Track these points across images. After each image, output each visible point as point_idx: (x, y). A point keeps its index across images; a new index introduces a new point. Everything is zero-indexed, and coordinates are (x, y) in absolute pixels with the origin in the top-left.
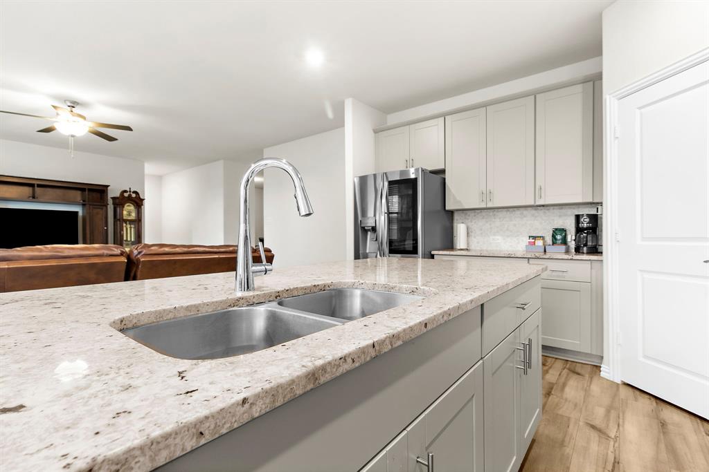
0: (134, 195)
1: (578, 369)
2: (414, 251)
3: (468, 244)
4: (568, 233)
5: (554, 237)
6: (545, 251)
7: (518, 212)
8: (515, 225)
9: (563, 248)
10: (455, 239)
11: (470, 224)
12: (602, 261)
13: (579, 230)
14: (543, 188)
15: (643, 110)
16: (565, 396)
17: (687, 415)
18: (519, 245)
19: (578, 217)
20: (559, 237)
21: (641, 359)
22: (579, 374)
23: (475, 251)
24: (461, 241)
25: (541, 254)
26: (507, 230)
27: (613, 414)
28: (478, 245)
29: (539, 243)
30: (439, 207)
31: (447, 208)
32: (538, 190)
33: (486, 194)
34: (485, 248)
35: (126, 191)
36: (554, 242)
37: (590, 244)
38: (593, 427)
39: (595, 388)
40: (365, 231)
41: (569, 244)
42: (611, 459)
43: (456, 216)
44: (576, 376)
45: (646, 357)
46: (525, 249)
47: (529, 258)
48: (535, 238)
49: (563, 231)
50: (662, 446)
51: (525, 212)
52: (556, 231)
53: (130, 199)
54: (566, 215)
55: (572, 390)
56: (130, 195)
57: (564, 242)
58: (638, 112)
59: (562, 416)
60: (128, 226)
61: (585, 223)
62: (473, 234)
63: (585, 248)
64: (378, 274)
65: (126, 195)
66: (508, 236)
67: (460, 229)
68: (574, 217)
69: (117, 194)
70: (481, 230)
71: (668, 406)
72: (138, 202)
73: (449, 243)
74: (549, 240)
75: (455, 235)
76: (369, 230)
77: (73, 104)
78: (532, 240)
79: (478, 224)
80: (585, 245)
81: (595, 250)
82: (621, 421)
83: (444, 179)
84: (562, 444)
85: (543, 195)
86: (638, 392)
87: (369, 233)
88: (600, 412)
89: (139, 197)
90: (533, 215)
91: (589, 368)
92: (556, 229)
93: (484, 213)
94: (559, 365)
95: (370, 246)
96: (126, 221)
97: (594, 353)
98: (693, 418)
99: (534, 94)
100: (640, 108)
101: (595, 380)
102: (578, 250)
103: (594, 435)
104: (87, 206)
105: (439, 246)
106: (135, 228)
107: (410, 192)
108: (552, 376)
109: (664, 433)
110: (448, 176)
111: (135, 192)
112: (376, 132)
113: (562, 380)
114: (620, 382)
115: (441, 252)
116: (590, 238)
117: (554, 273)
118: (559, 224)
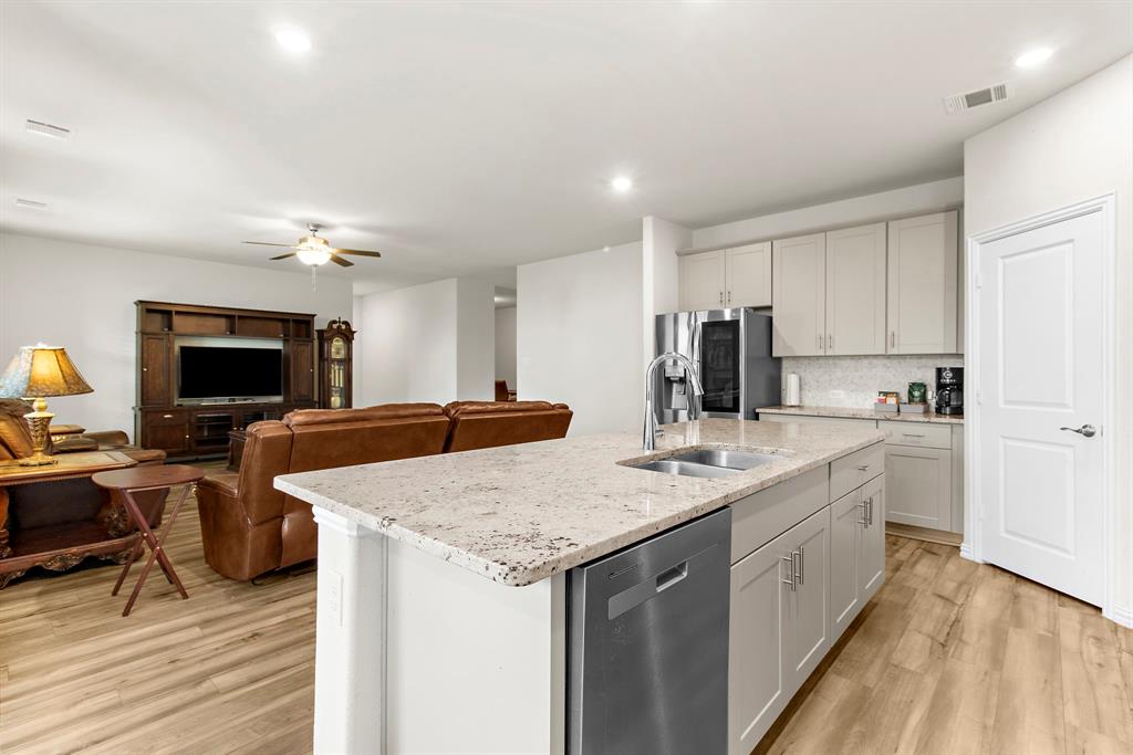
0: (344, 327)
1: (935, 549)
2: (736, 409)
3: (800, 399)
4: (928, 388)
5: (910, 393)
6: (899, 411)
7: (866, 362)
8: (861, 377)
9: (921, 408)
10: (783, 393)
11: (803, 375)
12: (962, 425)
13: (940, 387)
14: (896, 333)
15: (1006, 260)
16: (915, 572)
17: (1045, 591)
18: (867, 402)
19: (939, 371)
20: (916, 394)
21: (1004, 535)
22: (934, 554)
23: (810, 408)
24: (791, 395)
25: (893, 415)
26: (852, 382)
27: (965, 587)
28: (813, 400)
29: (892, 401)
30: (764, 353)
31: (774, 355)
32: (890, 338)
33: (825, 340)
34: (822, 405)
35: (334, 322)
36: (911, 400)
37: (953, 403)
38: (941, 597)
39: (951, 567)
40: (669, 381)
41: (929, 402)
42: (953, 618)
43: (785, 364)
44: (929, 556)
45: (1008, 532)
46: (873, 407)
47: (877, 420)
48: (886, 394)
49: (922, 387)
50: (1009, 612)
51: (875, 361)
52: (913, 387)
53: (339, 332)
54: (926, 367)
55: (924, 568)
56: (339, 327)
57: (924, 400)
58: (1000, 260)
59: (909, 588)
60: (337, 367)
61: (948, 378)
62: (807, 387)
63: (948, 409)
64: (688, 435)
65: (335, 326)
66: (852, 391)
67: (791, 382)
68: (934, 370)
69: (324, 326)
70: (818, 381)
71: (1029, 584)
72: (347, 334)
73: (775, 399)
74: (905, 398)
75: (783, 387)
76: (676, 382)
77: (317, 227)
78: (882, 397)
79: (813, 374)
80: (948, 404)
81: (958, 412)
82: (971, 593)
83: (771, 318)
84: (905, 607)
85: (896, 343)
86: (999, 571)
87: (675, 385)
88: (951, 586)
89: (350, 329)
90: (885, 365)
91: (948, 549)
92: (914, 384)
93: (822, 361)
94: (913, 545)
95: (678, 400)
96: (334, 361)
97: (955, 531)
98: (1052, 593)
99: (887, 221)
100: (1003, 257)
101: (953, 560)
102: (939, 411)
103: (940, 602)
104: (291, 341)
105: (763, 401)
106: (344, 370)
107: (730, 337)
108: (902, 555)
109: (1014, 603)
110: (775, 314)
111: (346, 323)
112: (678, 254)
113: (914, 559)
114: (980, 562)
115: (768, 411)
116: (953, 395)
117: (909, 438)
118: (917, 377)
